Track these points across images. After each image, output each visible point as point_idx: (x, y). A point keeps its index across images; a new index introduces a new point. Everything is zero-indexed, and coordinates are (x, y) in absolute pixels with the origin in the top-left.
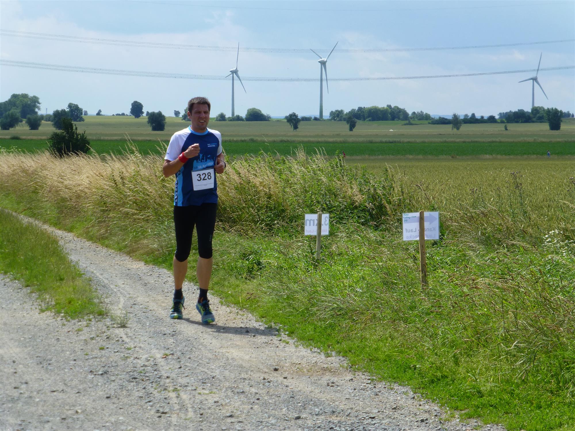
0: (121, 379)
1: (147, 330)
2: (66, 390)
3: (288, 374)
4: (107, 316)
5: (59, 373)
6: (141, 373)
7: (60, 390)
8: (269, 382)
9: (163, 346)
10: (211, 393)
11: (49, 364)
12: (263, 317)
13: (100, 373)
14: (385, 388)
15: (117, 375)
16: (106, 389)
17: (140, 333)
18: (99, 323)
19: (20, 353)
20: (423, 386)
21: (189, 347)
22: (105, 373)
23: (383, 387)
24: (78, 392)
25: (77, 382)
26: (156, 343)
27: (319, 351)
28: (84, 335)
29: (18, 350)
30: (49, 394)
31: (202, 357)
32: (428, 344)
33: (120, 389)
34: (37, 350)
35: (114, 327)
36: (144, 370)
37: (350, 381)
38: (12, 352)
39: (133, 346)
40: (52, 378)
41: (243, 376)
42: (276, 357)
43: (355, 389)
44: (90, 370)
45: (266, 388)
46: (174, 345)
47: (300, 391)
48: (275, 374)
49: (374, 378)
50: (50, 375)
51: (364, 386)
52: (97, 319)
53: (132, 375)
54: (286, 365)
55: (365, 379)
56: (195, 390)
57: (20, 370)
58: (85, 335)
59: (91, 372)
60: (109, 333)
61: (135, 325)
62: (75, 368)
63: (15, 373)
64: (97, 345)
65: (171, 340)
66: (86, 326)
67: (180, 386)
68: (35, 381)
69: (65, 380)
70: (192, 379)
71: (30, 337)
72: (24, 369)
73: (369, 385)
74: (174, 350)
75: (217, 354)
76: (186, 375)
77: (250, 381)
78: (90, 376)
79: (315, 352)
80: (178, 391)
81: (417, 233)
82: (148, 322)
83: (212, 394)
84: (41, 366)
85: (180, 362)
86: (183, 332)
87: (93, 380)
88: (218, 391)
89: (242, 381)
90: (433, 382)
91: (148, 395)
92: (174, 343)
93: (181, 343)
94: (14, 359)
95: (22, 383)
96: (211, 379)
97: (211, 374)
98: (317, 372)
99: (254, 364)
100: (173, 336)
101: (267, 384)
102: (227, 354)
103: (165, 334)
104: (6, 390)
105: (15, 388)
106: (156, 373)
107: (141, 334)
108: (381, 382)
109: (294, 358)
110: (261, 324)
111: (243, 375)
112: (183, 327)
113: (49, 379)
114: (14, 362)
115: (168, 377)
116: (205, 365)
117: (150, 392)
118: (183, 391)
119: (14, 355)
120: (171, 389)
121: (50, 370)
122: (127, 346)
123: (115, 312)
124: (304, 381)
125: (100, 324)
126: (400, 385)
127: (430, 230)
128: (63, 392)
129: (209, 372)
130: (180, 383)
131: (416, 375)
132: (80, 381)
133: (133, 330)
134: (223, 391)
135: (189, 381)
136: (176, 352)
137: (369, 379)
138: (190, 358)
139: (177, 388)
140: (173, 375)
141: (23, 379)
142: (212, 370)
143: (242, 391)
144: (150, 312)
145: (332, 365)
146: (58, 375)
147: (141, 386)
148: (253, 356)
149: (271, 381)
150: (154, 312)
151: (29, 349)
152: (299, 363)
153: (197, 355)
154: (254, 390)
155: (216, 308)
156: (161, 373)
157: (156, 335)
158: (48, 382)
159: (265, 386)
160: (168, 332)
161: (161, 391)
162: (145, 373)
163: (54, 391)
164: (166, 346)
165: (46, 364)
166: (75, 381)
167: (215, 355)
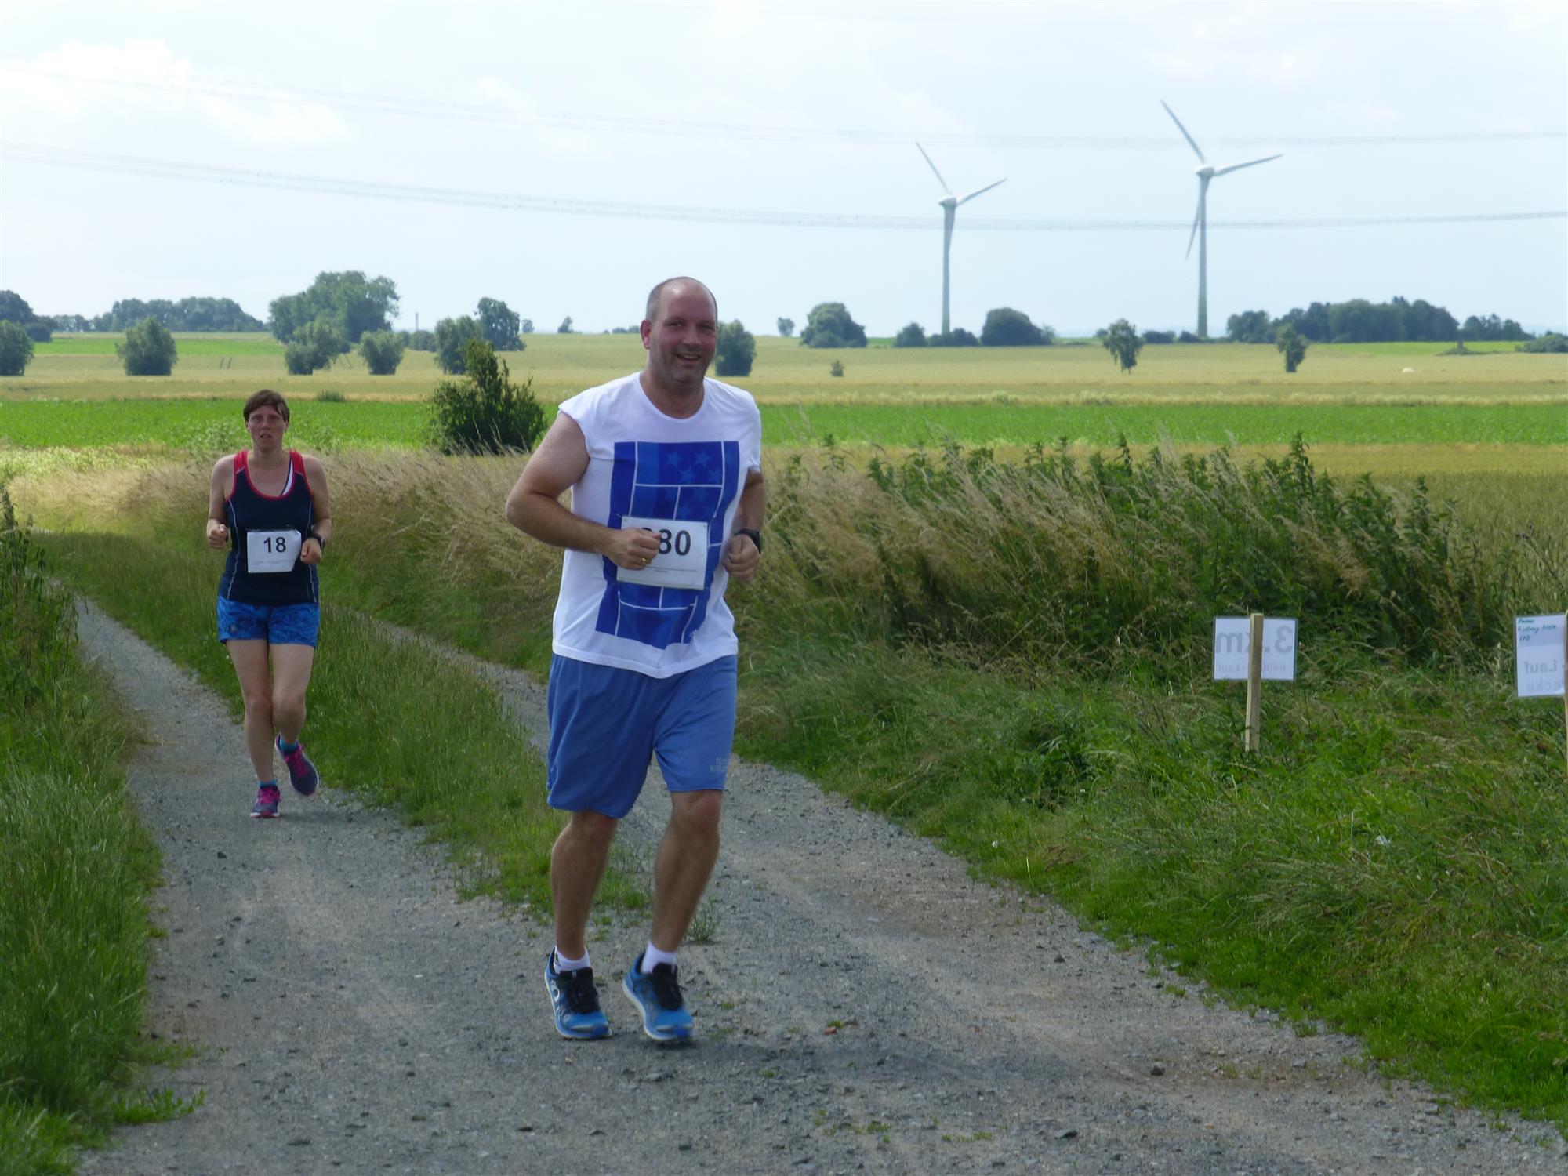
0: (716, 1095)
1: (772, 951)
2: (561, 1125)
3: (1194, 1083)
5: (534, 1075)
6: (771, 1076)
7: (545, 1126)
8: (1144, 1108)
9: (822, 998)
10: (979, 1139)
11: (505, 1050)
12: (1100, 918)
13: (655, 1076)
14: (1484, 1125)
15: (704, 1082)
16: (674, 1123)
17: (752, 961)
18: (631, 929)
19: (415, 1016)
21: (897, 1004)
22: (668, 1076)
23: (1476, 1123)
24: (597, 1133)
25: (590, 1102)
26: (802, 990)
27: (1275, 1017)
29: (409, 1009)
30: (514, 1135)
31: (938, 1032)
33: (715, 1122)
34: (464, 1009)
36: (778, 1068)
37: (1376, 1106)
38: (392, 1014)
39: (736, 998)
40: (518, 1090)
42: (1153, 1036)
43: (1395, 1131)
44: (623, 1069)
45: (1137, 1126)
46: (853, 995)
47: (1234, 1135)
48: (1157, 1084)
49: (1448, 1097)
50: (509, 1081)
51: (1421, 1121)
52: (625, 919)
53: (746, 1083)
54: (1185, 1058)
55: (1422, 1100)
56: (933, 1128)
57: (423, 1068)
59: (626, 1072)
61: (735, 937)
62: (580, 1062)
63: (411, 1074)
65: (844, 983)
66: (597, 940)
67: (888, 1117)
68: (469, 1100)
69: (558, 1096)
70: (919, 1095)
71: (440, 970)
72: (433, 1063)
73: (1433, 1117)
74: (858, 1010)
75: (980, 1025)
76: (900, 1084)
77: (1086, 1105)
78: (624, 1085)
79: (1265, 1021)
80: (885, 1129)
81: (1560, 674)
82: (771, 929)
83: (979, 1142)
84: (482, 1054)
85: (877, 1045)
86: (874, 957)
87: (635, 1097)
88: (1000, 1131)
89: (1065, 1103)
91: (798, 1141)
92: (852, 989)
93: (873, 992)
94: (401, 1034)
95: (434, 1105)
96: (974, 1096)
97: (973, 1082)
98: (1278, 1079)
99: (1090, 1055)
100: (847, 969)
101: (1140, 1113)
102: (1009, 1025)
103: (823, 965)
104: (392, 1126)
105: (414, 1119)
106: (812, 1076)
107: (756, 962)
108: (1468, 1108)
109: (1206, 1037)
110: (1095, 937)
111: (1062, 1086)
112: (871, 945)
113: (510, 1093)
114: (403, 1043)
115: (849, 1091)
116: (950, 1056)
117: (805, 1134)
118: (897, 1131)
119: (400, 1023)
120: (862, 1124)
121: (510, 1066)
122: (720, 997)
124: (1243, 1104)
125: (636, 935)
126: (1525, 1118)
128: (556, 1132)
129: (965, 1078)
130: (886, 1109)
132: (599, 1099)
133: (732, 950)
134: (1014, 1132)
135: (910, 1102)
136: (863, 1018)
137: (1433, 1101)
138: (903, 1035)
139: (879, 1123)
140: (863, 1085)
141: (434, 1093)
142: (971, 1071)
143: (1067, 1131)
144: (772, 899)
145: (1318, 1059)
146: (534, 1080)
147: (775, 1115)
148: (1087, 1030)
149: (1150, 1105)
150: (785, 900)
151: (440, 1005)
152: (1222, 1052)
153: (923, 1027)
154: (1102, 1131)
155: (958, 890)
156: (827, 1079)
157: (798, 966)
158: (507, 1101)
159: (1133, 1119)
160: (829, 958)
161: (833, 1133)
162: (782, 1078)
163: (529, 1129)
164: (831, 998)
165: (496, 1050)
166: (584, 1099)
167: (976, 1027)
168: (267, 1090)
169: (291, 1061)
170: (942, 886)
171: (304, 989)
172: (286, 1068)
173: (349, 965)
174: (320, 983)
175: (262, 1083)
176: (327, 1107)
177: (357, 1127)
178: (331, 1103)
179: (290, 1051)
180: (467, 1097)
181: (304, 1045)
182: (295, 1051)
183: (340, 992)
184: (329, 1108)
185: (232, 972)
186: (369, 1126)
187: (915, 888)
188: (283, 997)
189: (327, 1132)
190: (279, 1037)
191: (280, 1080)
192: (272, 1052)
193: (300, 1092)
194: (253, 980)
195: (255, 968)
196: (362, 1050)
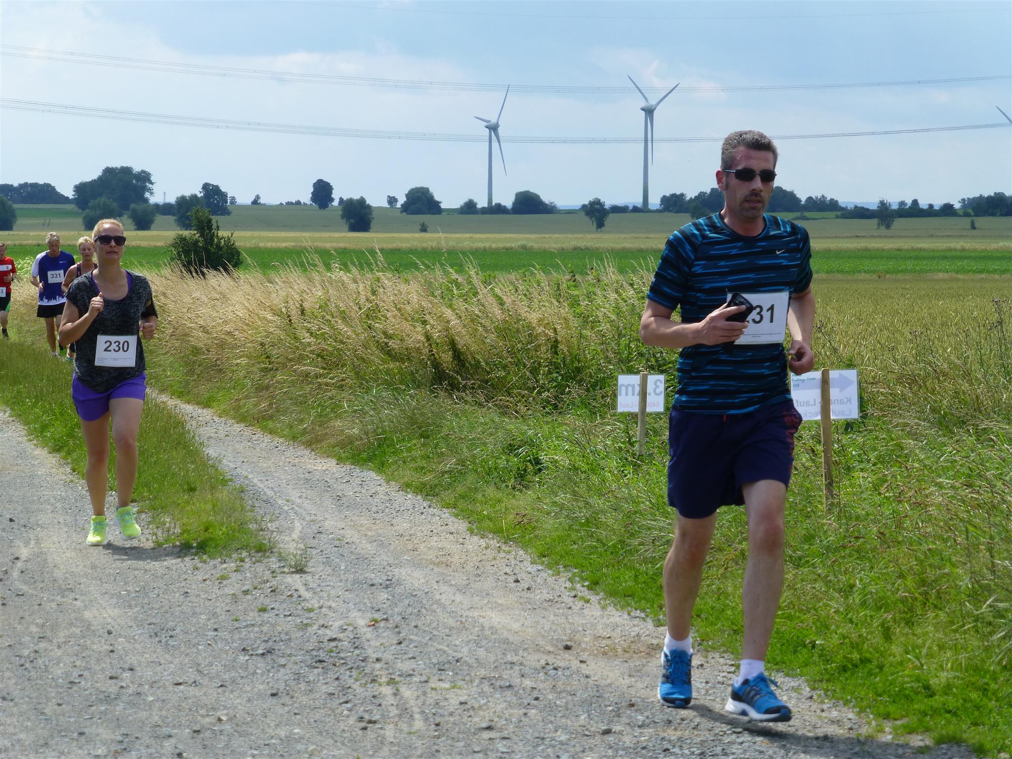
0: (296, 663)
1: (342, 577)
2: (201, 681)
3: (590, 655)
4: (272, 552)
5: (188, 651)
6: (332, 651)
7: (190, 682)
8: (555, 669)
9: (370, 605)
10: (454, 688)
11: (171, 636)
12: (544, 556)
13: (261, 652)
15: (290, 655)
16: (270, 680)
17: (329, 583)
18: (257, 564)
19: (119, 617)
20: (827, 677)
21: (415, 608)
22: (269, 652)
24: (222, 686)
25: (220, 668)
26: (358, 600)
27: (643, 615)
28: (231, 587)
29: (116, 611)
30: (171, 688)
31: (438, 625)
32: (836, 604)
33: (294, 679)
34: (150, 612)
35: (284, 573)
36: (336, 647)
37: (698, 668)
38: (105, 615)
39: (316, 606)
40: (177, 661)
41: (509, 658)
42: (568, 626)
43: (707, 683)
44: (242, 648)
45: (551, 679)
46: (389, 603)
47: (610, 685)
48: (566, 655)
50: (172, 655)
51: (723, 677)
52: (254, 559)
53: (316, 656)
54: (585, 639)
55: (726, 665)
56: (426, 682)
57: (120, 647)
58: (234, 586)
59: (244, 650)
60: (275, 583)
61: (321, 569)
62: (216, 643)
63: (112, 651)
64: (254, 604)
65: (384, 595)
66: (235, 571)
67: (400, 675)
68: (146, 667)
69: (199, 665)
70: (421, 662)
71: (138, 589)
72: (127, 645)
73: (731, 675)
74: (390, 612)
75: (464, 620)
76: (410, 656)
77: (521, 667)
78: (241, 658)
79: (636, 617)
80: (397, 683)
81: (818, 408)
82: (343, 564)
83: (455, 690)
84: (157, 639)
85: (399, 633)
86: (405, 580)
87: (247, 665)
88: (467, 683)
89: (509, 666)
90: (844, 669)
91: (343, 690)
92: (388, 599)
93: (400, 601)
94: (109, 627)
95: (123, 670)
96: (454, 663)
97: (455, 654)
98: (641, 652)
99: (529, 638)
100: (387, 587)
101: (552, 672)
102: (481, 620)
103: (372, 585)
104: (96, 682)
105: (111, 678)
106: (357, 652)
107: (331, 584)
109: (600, 627)
110: (540, 568)
111: (509, 656)
112: (404, 573)
113: (171, 662)
114: (109, 633)
115: (378, 660)
116: (443, 639)
117: (348, 686)
118: (405, 684)
119: (109, 621)
120: (384, 680)
121: (173, 646)
122: (307, 605)
123: (286, 546)
124: (617, 667)
125: (260, 568)
126: (787, 675)
127: (841, 402)
128: (196, 686)
129: (450, 652)
130: (399, 670)
131: (816, 658)
132: (225, 666)
133: (317, 577)
134: (475, 684)
135: (414, 666)
136: (392, 616)
137: (732, 665)
138: (416, 627)
139: (394, 679)
140: (387, 656)
141: (125, 662)
142: (455, 648)
143: (508, 684)
144: (347, 546)
146: (187, 655)
147: (331, 675)
148: (528, 623)
149: (560, 667)
150: (354, 547)
151: (136, 609)
152: (608, 636)
153: (429, 621)
154: (528, 683)
155: (461, 540)
156: (365, 653)
157: (356, 586)
158: (169, 668)
159: (549, 676)
160: (378, 581)
161: (366, 684)
162: (338, 653)
163: (180, 684)
164: (374, 605)
165: (166, 637)
166: (216, 666)
167: (461, 621)
168: (23, 661)
169: (40, 644)
170: (451, 537)
171: (53, 600)
172: (36, 648)
173: (82, 586)
174: (63, 597)
175: (20, 657)
176: (58, 671)
177: (75, 683)
178: (61, 669)
179: (40, 638)
180: (145, 664)
181: (49, 634)
182: (43, 638)
183: (75, 602)
184: (59, 672)
185: (9, 590)
186: (83, 683)
187: (435, 538)
188: (39, 605)
189: (57, 686)
190: (34, 629)
191: (32, 655)
192: (29, 638)
193: (43, 662)
194: (22, 595)
195: (24, 588)
196: (84, 637)
